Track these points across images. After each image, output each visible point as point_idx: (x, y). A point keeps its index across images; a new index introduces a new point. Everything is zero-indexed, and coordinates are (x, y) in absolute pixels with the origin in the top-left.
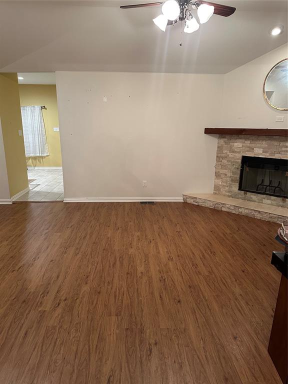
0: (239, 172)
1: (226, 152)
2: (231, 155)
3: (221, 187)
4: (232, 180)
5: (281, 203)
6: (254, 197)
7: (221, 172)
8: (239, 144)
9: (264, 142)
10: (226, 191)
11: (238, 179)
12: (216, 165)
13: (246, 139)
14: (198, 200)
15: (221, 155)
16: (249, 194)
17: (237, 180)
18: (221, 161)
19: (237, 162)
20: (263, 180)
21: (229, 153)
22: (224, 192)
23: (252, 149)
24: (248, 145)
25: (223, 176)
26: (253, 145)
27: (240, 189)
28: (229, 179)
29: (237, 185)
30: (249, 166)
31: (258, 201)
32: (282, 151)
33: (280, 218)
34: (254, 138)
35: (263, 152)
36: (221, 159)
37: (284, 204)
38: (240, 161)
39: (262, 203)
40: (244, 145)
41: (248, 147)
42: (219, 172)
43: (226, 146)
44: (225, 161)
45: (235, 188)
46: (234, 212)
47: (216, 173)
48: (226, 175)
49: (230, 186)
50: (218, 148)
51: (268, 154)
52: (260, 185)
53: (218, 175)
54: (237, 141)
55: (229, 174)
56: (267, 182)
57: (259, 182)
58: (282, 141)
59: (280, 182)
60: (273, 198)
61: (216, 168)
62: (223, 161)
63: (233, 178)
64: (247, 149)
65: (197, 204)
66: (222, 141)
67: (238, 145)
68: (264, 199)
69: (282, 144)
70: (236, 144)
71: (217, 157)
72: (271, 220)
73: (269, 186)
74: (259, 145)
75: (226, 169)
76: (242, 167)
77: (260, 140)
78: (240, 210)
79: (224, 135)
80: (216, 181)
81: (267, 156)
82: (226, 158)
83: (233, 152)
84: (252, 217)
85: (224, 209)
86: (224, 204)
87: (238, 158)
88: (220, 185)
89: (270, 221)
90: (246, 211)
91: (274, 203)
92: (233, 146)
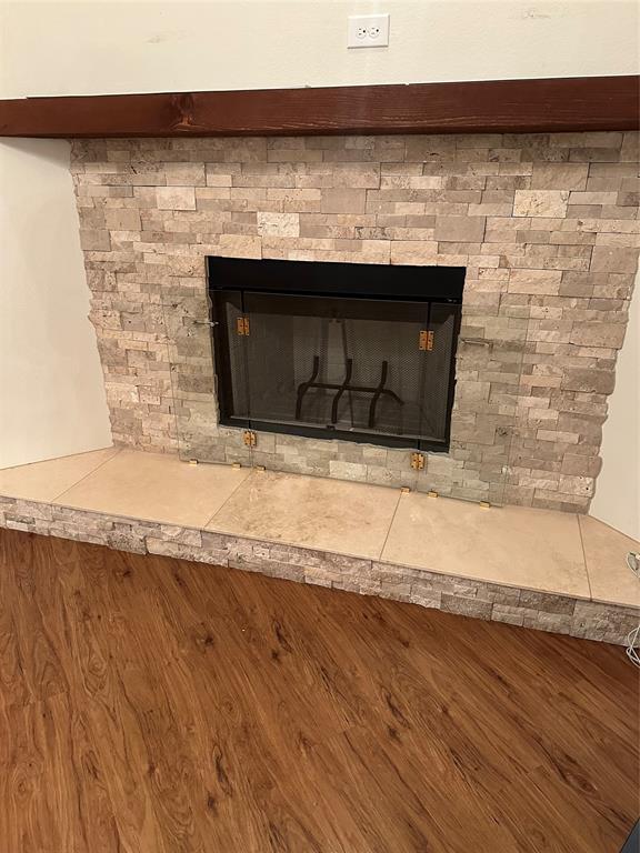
0: (205, 340)
1: (124, 238)
2: (153, 255)
3: (139, 413)
4: (183, 382)
5: (407, 475)
6: (290, 450)
7: (123, 345)
8: (179, 191)
9: (301, 176)
10: (166, 433)
11: (209, 372)
12: (95, 310)
13: (211, 162)
14: (24, 512)
15: (108, 256)
16: (267, 441)
17: (206, 381)
18: (114, 289)
19: (189, 293)
20: (316, 358)
21: (139, 246)
22: (159, 439)
23: (245, 219)
24: (226, 195)
25: (137, 362)
26: (249, 196)
27: (226, 417)
28: (166, 377)
29: (209, 402)
30: (245, 309)
31: (309, 469)
32: (395, 222)
33: (425, 581)
34: (247, 154)
35: (304, 232)
36: (109, 277)
37: (423, 478)
38: (200, 284)
39: (326, 477)
40: (207, 195)
41: (229, 207)
42: (116, 344)
43: (118, 204)
44: (129, 289)
45: (203, 414)
46: (205, 558)
47: (101, 348)
48: (149, 355)
49: (180, 408)
50: (81, 215)
51: (326, 244)
52: (311, 384)
53: (114, 360)
54: (168, 173)
55: (164, 353)
56: (335, 371)
57: (302, 371)
58: (391, 166)
59: (385, 364)
60: (370, 451)
61: (96, 325)
62: (121, 287)
63: (187, 372)
64: (225, 217)
65: (24, 528)
66: (94, 178)
67: (176, 198)
68: (335, 457)
69: (391, 180)
70: (164, 194)
71: (90, 265)
72: (384, 592)
73: (346, 386)
74: (280, 195)
75: (145, 329)
76: (218, 313)
77: (278, 165)
78: (234, 550)
79: (96, 145)
80: (113, 386)
81: (322, 251)
82: (132, 269)
83: (161, 236)
84: (293, 577)
85: (155, 548)
86: (149, 524)
87: (187, 268)
88: (136, 406)
89: (376, 597)
90: (263, 554)
91: (378, 473)
92: (154, 203)
